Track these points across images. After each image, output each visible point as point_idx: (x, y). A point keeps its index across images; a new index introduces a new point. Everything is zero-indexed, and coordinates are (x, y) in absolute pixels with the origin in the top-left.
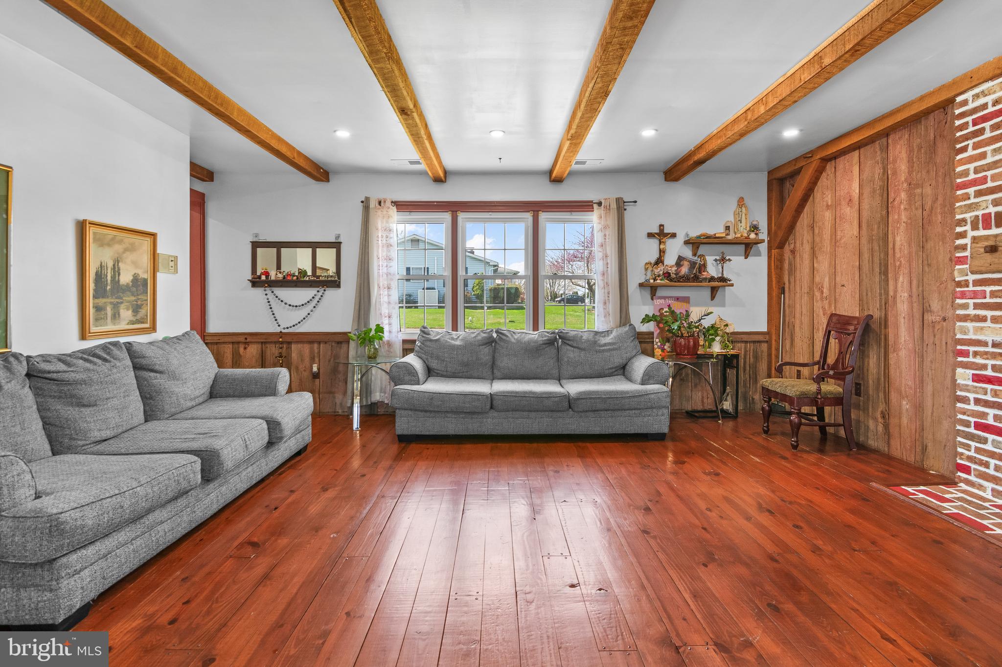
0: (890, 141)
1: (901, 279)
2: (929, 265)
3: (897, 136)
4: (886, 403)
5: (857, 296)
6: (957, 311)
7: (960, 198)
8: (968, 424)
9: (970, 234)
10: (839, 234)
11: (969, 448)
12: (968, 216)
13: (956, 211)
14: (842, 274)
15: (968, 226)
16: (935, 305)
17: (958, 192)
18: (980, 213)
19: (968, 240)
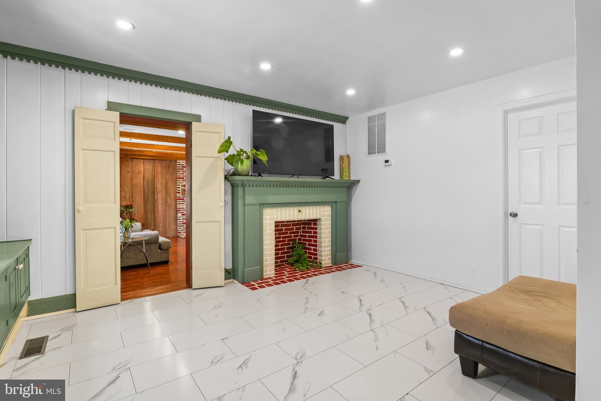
0: (156, 163)
1: (159, 195)
2: (167, 193)
3: (158, 161)
4: (154, 226)
5: (143, 199)
6: (177, 202)
7: (178, 181)
8: (181, 224)
9: (181, 188)
10: (134, 181)
11: (181, 228)
12: (180, 184)
13: (177, 183)
14: (136, 193)
15: (181, 186)
16: (169, 201)
17: (177, 179)
18: (183, 184)
19: (181, 189)
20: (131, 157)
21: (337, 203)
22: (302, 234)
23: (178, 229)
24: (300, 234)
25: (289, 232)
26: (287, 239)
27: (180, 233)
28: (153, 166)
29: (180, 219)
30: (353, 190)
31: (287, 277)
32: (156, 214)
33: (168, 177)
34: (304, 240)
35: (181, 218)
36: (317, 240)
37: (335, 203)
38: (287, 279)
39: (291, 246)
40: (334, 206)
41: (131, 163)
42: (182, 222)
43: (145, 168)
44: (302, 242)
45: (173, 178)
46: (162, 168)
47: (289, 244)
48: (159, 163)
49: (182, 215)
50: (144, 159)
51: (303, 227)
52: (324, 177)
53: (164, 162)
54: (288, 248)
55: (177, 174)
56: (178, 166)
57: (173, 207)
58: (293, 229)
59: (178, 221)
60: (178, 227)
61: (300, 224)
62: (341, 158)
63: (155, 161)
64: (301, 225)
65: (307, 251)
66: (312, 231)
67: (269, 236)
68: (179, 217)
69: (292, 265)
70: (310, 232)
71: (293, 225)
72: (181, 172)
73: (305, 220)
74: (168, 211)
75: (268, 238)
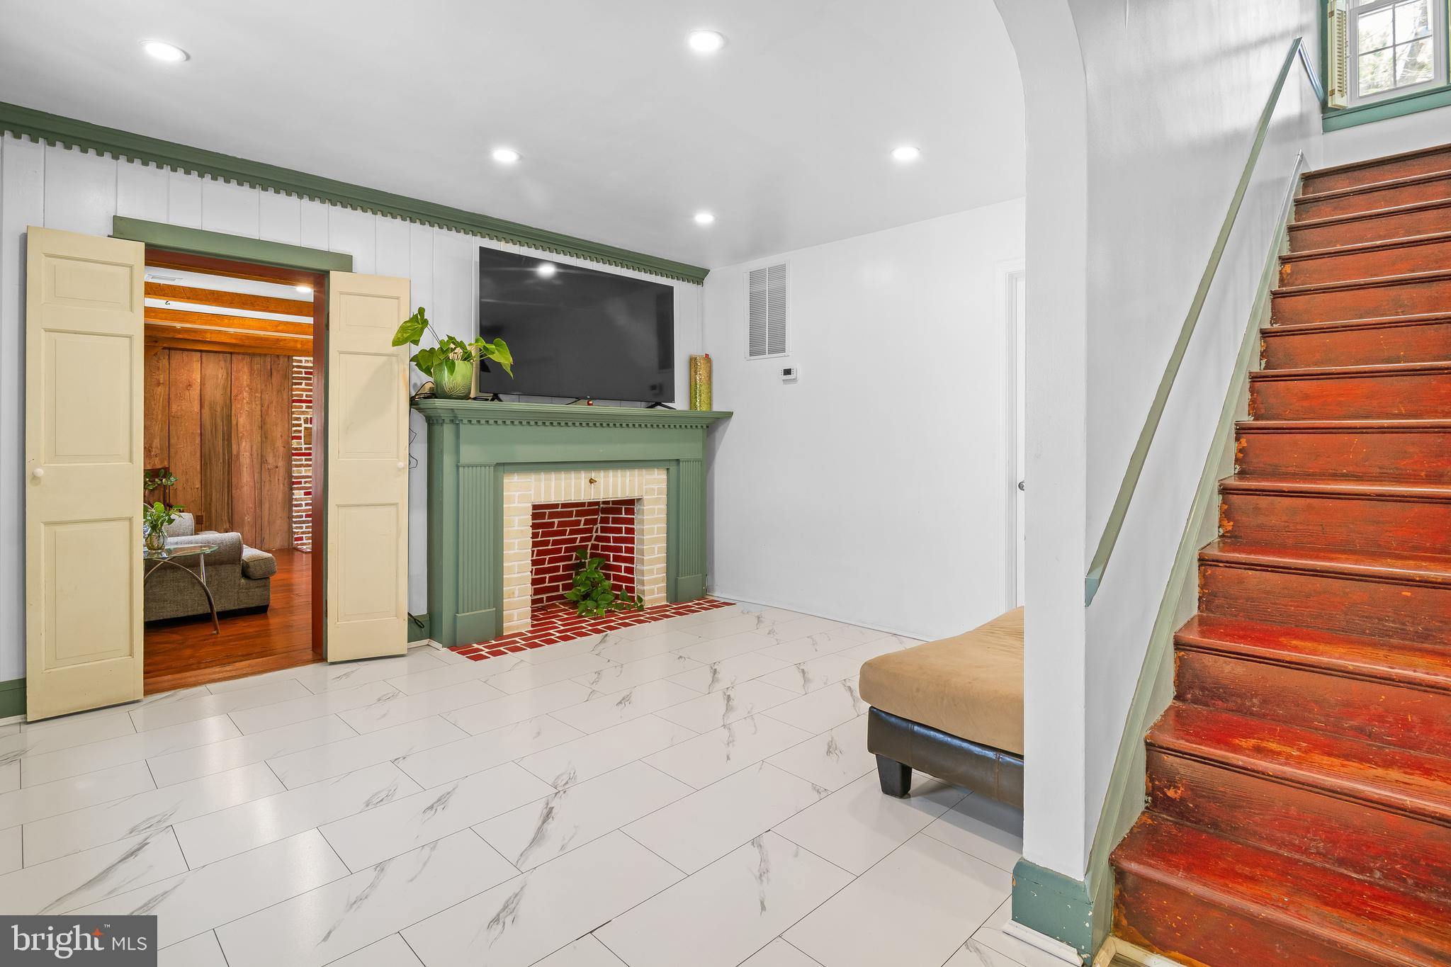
0: (235, 361)
1: (244, 444)
2: (266, 438)
3: (240, 357)
4: (229, 522)
5: (198, 454)
6: (293, 463)
7: (296, 407)
8: (301, 517)
9: (304, 425)
10: (174, 407)
11: (302, 528)
12: (302, 416)
13: (293, 413)
14: (178, 438)
15: (302, 422)
16: (270, 459)
17: (294, 404)
18: (309, 417)
19: (302, 429)
20: (165, 345)
21: (681, 463)
22: (599, 534)
23: (294, 530)
24: (594, 535)
25: (568, 529)
26: (564, 546)
27: (301, 539)
28: (227, 370)
29: (300, 505)
30: (718, 435)
31: (559, 632)
32: (234, 491)
33: (267, 397)
34: (604, 548)
35: (303, 503)
36: (633, 548)
37: (675, 463)
38: (558, 635)
39: (573, 562)
40: (673, 468)
41: (165, 362)
42: (304, 511)
43: (205, 375)
44: (600, 552)
45: (283, 400)
46: (251, 374)
47: (570, 558)
48: (245, 362)
49: (306, 494)
50: (201, 351)
51: (601, 517)
52: (650, 404)
53: (257, 359)
54: (565, 568)
55: (292, 390)
56: (295, 369)
57: (281, 474)
58: (578, 523)
59: (294, 508)
60: (294, 525)
61: (595, 512)
62: (693, 362)
63: (234, 357)
64: (598, 515)
65: (612, 573)
66: (623, 526)
67: (518, 538)
68: (296, 500)
69: (574, 604)
70: (619, 531)
71: (579, 514)
72: (303, 386)
73: (607, 503)
74: (267, 484)
75: (514, 543)
